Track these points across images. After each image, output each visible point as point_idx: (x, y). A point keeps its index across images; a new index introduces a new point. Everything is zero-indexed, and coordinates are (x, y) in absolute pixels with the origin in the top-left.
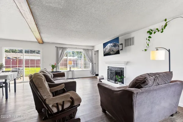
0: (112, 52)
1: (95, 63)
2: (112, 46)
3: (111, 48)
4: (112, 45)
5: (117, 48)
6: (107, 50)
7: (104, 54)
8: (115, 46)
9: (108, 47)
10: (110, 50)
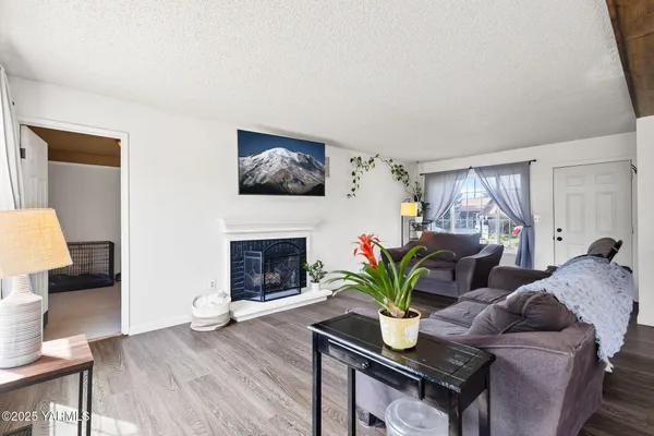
0: (294, 185)
2: (293, 161)
3: (291, 168)
4: (297, 160)
5: (317, 175)
6: (264, 172)
7: (241, 183)
8: (309, 166)
9: (274, 160)
10: (283, 175)
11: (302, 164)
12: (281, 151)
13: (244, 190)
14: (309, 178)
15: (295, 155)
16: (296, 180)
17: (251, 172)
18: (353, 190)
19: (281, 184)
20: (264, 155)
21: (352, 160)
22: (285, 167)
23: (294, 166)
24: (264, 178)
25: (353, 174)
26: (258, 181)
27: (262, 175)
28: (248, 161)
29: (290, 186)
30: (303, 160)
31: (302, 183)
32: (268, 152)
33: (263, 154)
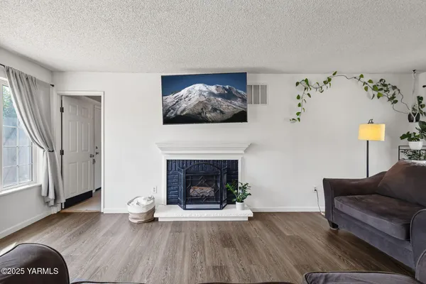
0: (213, 114)
1: (62, 153)
2: (211, 93)
3: (209, 100)
4: (216, 92)
5: (238, 103)
6: (183, 105)
7: (164, 116)
8: (228, 96)
9: (193, 95)
10: (201, 106)
11: (221, 95)
12: (198, 87)
13: (167, 121)
14: (230, 107)
15: (213, 88)
16: (215, 110)
17: (173, 107)
18: (298, 114)
19: (200, 114)
20: (184, 92)
21: (297, 84)
22: (203, 99)
23: (212, 98)
24: (184, 110)
25: (298, 97)
26: (179, 113)
27: (182, 108)
28: (171, 99)
29: (208, 115)
30: (221, 91)
31: (222, 112)
32: (187, 89)
33: (182, 91)
